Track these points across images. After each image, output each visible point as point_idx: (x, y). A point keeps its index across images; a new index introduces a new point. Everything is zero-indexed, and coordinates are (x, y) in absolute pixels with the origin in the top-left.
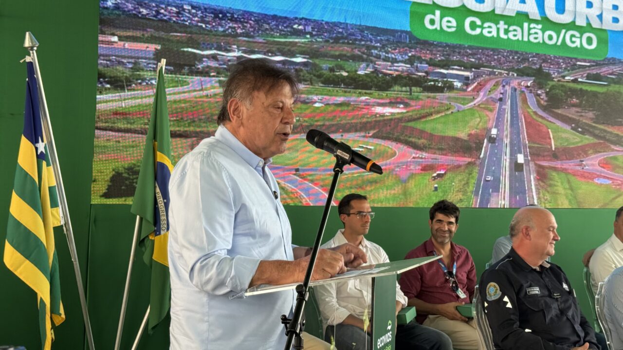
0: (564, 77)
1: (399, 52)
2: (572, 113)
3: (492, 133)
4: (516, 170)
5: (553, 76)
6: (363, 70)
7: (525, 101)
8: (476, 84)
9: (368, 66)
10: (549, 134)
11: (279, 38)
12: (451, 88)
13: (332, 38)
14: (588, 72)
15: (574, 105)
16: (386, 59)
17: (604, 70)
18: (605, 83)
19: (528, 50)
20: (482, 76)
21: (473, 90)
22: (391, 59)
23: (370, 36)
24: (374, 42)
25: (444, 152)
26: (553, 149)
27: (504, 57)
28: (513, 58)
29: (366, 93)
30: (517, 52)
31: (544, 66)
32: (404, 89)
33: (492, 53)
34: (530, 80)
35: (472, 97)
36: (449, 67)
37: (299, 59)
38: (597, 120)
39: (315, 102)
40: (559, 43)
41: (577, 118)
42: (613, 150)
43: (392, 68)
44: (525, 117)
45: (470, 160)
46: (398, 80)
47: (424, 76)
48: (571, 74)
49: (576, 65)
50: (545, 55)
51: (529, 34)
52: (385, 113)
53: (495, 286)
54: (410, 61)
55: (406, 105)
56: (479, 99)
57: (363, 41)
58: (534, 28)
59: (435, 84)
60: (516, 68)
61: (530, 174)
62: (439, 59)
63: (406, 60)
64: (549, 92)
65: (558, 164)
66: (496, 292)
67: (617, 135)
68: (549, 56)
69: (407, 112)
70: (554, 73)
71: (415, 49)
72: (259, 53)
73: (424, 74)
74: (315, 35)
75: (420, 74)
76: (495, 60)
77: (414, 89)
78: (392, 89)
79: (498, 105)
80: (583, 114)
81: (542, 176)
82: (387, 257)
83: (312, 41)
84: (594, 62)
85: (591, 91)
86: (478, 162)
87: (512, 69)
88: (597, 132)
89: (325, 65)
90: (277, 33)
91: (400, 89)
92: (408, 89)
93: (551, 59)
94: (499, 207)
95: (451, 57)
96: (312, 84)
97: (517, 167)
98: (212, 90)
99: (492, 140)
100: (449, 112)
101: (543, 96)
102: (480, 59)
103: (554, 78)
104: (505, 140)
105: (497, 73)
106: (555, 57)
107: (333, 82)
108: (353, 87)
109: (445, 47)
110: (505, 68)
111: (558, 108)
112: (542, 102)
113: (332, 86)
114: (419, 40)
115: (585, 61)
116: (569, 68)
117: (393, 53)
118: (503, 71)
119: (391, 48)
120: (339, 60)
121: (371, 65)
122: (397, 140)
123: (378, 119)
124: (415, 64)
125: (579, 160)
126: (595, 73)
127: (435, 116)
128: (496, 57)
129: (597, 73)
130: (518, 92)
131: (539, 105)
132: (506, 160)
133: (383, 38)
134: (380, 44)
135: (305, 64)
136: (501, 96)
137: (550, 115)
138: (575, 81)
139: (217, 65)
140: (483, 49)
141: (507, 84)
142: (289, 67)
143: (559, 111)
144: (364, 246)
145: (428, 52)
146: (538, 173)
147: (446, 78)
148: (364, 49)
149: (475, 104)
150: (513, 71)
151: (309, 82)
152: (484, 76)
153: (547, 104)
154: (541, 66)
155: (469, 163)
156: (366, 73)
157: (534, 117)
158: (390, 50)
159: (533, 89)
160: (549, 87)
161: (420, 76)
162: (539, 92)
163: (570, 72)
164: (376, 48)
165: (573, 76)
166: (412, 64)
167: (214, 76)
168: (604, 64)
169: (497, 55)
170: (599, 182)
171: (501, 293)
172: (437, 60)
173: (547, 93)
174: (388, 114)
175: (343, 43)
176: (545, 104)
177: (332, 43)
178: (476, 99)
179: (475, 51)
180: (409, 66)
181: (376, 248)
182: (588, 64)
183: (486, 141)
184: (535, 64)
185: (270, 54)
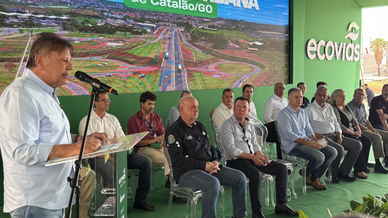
0: (198, 27)
1: (118, 14)
2: (202, 44)
3: (166, 55)
4: (178, 73)
5: (193, 26)
6: (100, 23)
7: (181, 38)
8: (158, 30)
9: (102, 21)
10: (193, 55)
11: (52, 6)
12: (146, 32)
13: (82, 6)
14: (209, 24)
15: (203, 40)
16: (112, 18)
17: (216, 23)
18: (217, 29)
19: (181, 13)
20: (160, 26)
21: (156, 33)
22: (114, 17)
23: (102, 5)
24: (105, 8)
25: (144, 65)
26: (195, 62)
27: (170, 17)
28: (175, 17)
29: (102, 35)
30: (176, 14)
31: (189, 21)
32: (122, 33)
33: (164, 14)
34: (183, 28)
35: (156, 37)
36: (144, 22)
37: (64, 18)
38: (213, 47)
39: (75, 41)
40: (195, 10)
41: (205, 46)
42: (221, 61)
43: (115, 22)
44: (181, 47)
45: (156, 68)
46: (119, 28)
47: (132, 27)
48: (201, 25)
49: (203, 21)
50: (189, 16)
51: (182, 5)
52: (113, 46)
53: (172, 137)
54: (124, 19)
55: (124, 42)
56: (159, 38)
57: (99, 8)
58: (184, 2)
59: (137, 30)
60: (176, 22)
61: (185, 74)
62: (139, 17)
63: (122, 18)
64: (192, 34)
65: (197, 69)
66: (173, 140)
67: (222, 54)
68: (191, 16)
69: (124, 45)
70: (194, 25)
71: (126, 12)
72: (41, 14)
73: (132, 25)
74: (73, 4)
75: (130, 25)
76: (166, 18)
77: (127, 33)
78: (116, 33)
79: (168, 41)
80: (207, 45)
81: (190, 75)
82: (118, 121)
83: (71, 8)
84: (211, 19)
85: (210, 33)
86: (160, 69)
87: (174, 23)
88: (213, 53)
89: (79, 21)
90: (51, 3)
91: (120, 33)
92: (124, 33)
93: (192, 18)
94: (171, 91)
95: (145, 17)
96: (72, 31)
97: (179, 71)
98: (16, 35)
99: (166, 58)
100: (145, 45)
101: (189, 36)
102: (159, 18)
103: (194, 27)
104: (172, 58)
105: (167, 25)
106: (194, 17)
107: (83, 29)
108: (95, 32)
109: (141, 12)
110: (171, 22)
111: (196, 42)
112: (189, 39)
113: (84, 32)
114: (129, 7)
115: (207, 18)
116: (200, 22)
117: (115, 14)
118: (170, 24)
119: (114, 12)
120: (87, 18)
121: (104, 21)
122: (120, 60)
123: (109, 49)
124: (127, 20)
125: (206, 67)
126: (212, 24)
127: (138, 47)
128: (166, 17)
129: (213, 25)
130: (178, 34)
131: (188, 41)
132: (173, 68)
133: (109, 6)
134: (108, 9)
135: (68, 20)
136: (170, 36)
137: (192, 45)
138: (203, 28)
139: (18, 21)
140: (160, 13)
141: (172, 30)
142: (59, 21)
143: (196, 43)
144: (106, 116)
145: (133, 14)
146: (188, 73)
147: (143, 27)
148: (100, 12)
149: (157, 41)
150: (175, 24)
151: (71, 30)
152: (161, 26)
154: (187, 21)
155: (156, 70)
156: (101, 25)
157: (186, 46)
158: (113, 12)
159: (184, 33)
160: (192, 31)
161: (130, 26)
162: (187, 34)
163: (201, 24)
164: (106, 12)
165: (202, 26)
166: (125, 20)
167: (15, 27)
168: (215, 20)
169: (167, 16)
170: (215, 76)
171: (175, 140)
172: (138, 18)
173: (191, 35)
174: (114, 46)
175: (89, 9)
176: (190, 40)
177: (82, 9)
178: (158, 38)
179: (156, 13)
180: (124, 21)
181: (113, 117)
182: (209, 20)
183: (163, 59)
184: (185, 20)
185: (48, 15)
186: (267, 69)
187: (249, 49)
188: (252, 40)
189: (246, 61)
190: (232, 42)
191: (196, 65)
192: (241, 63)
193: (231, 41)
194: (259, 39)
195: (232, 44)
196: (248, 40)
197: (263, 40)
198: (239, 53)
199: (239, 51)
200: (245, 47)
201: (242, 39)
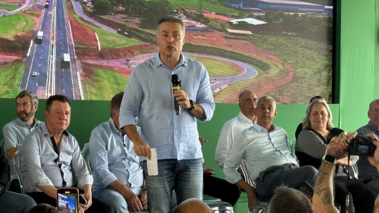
2: (118, 19)
3: (38, 35)
4: (62, 68)
7: (71, 8)
10: (96, 37)
15: (120, 12)
26: (100, 50)
35: (18, 4)
38: (143, 25)
41: (124, 23)
44: (71, 22)
45: (16, 58)
56: (25, 6)
61: (76, 71)
65: (105, 63)
79: (44, 11)
80: (129, 20)
81: (88, 73)
86: (25, 60)
88: (143, 36)
97: (63, 65)
99: (38, 41)
101: (89, 4)
104: (51, 41)
111: (105, 15)
112: (88, 9)
125: (125, 60)
131: (85, 12)
132: (52, 58)
136: (47, 3)
137: (96, 20)
143: (105, 17)
146: (85, 70)
149: (21, 11)
153: (93, 11)
155: (16, 61)
157: (81, 22)
176: (91, 10)
178: (22, 6)
183: (32, 42)
186: (274, 71)
187: (230, 30)
188: (237, 14)
189: (222, 53)
190: (188, 16)
191: (101, 55)
192: (208, 57)
193: (185, 15)
194: (256, 14)
195: (187, 21)
196: (226, 15)
197: (266, 15)
198: (204, 38)
199: (204, 34)
200: (220, 28)
201: (213, 13)
